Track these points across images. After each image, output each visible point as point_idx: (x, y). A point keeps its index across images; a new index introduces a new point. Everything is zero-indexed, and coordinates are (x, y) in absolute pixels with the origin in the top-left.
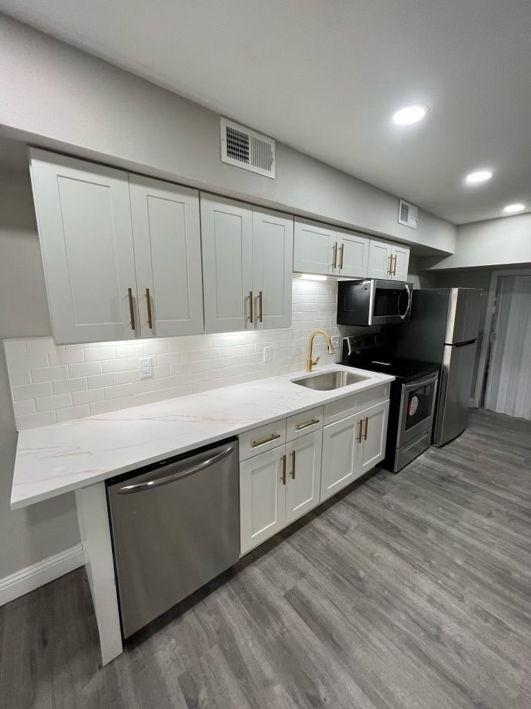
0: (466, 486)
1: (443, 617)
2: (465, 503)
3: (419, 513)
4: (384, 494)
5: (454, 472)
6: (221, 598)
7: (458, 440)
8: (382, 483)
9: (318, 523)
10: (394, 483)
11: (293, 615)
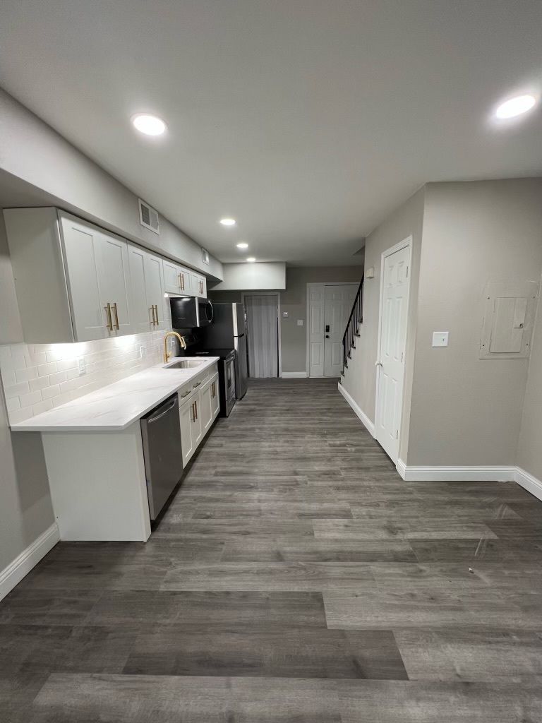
0: (260, 410)
1: (275, 448)
2: (263, 416)
3: (249, 426)
4: (228, 427)
5: (252, 407)
6: (182, 493)
7: (247, 394)
8: (223, 423)
9: (205, 450)
10: (230, 421)
11: (223, 478)
